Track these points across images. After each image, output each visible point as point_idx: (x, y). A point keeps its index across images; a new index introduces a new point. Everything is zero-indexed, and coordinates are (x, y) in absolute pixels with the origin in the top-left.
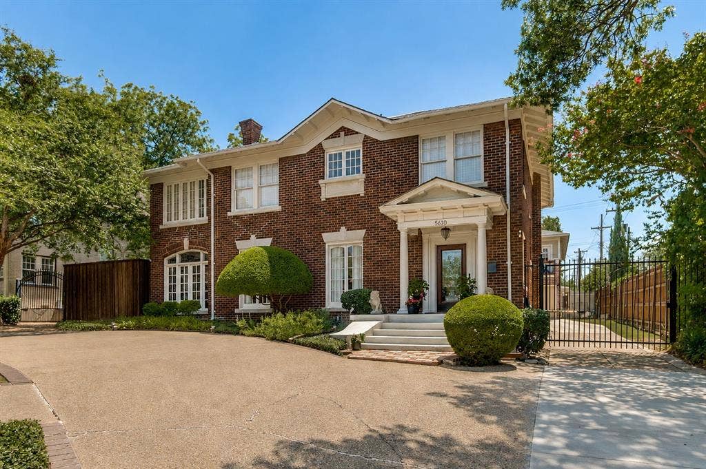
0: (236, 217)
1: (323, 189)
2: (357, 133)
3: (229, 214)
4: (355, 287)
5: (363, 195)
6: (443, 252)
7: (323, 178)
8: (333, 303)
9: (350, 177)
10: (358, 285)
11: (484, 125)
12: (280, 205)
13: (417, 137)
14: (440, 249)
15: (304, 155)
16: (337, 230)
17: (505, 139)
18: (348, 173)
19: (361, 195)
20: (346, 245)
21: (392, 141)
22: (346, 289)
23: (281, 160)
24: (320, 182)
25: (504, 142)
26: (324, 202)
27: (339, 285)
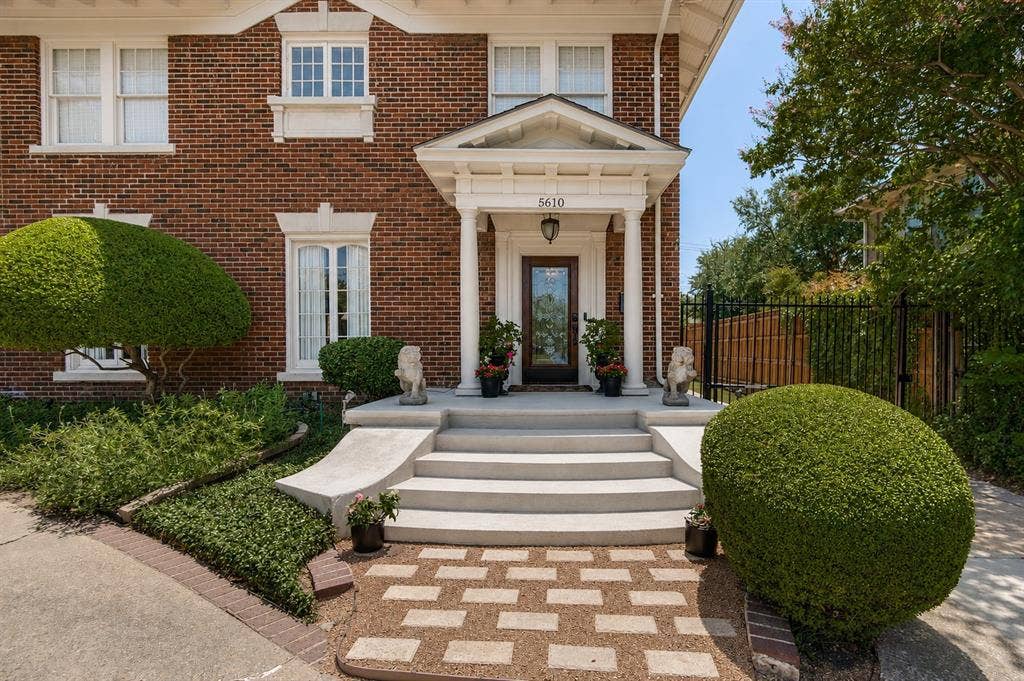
0: (52, 158)
1: (277, 117)
2: (358, 9)
3: (33, 149)
4: (354, 332)
5: (371, 140)
6: (534, 269)
7: (278, 92)
8: (302, 365)
9: (341, 100)
10: (360, 327)
11: (614, 36)
12: (170, 142)
13: (484, 38)
14: (530, 263)
15: (230, 38)
16: (313, 208)
17: (653, 69)
18: (336, 92)
19: (366, 140)
20: (332, 242)
21: (436, 36)
22: (334, 337)
23: (175, 41)
24: (271, 99)
25: (650, 74)
26: (279, 145)
27: (318, 327)
